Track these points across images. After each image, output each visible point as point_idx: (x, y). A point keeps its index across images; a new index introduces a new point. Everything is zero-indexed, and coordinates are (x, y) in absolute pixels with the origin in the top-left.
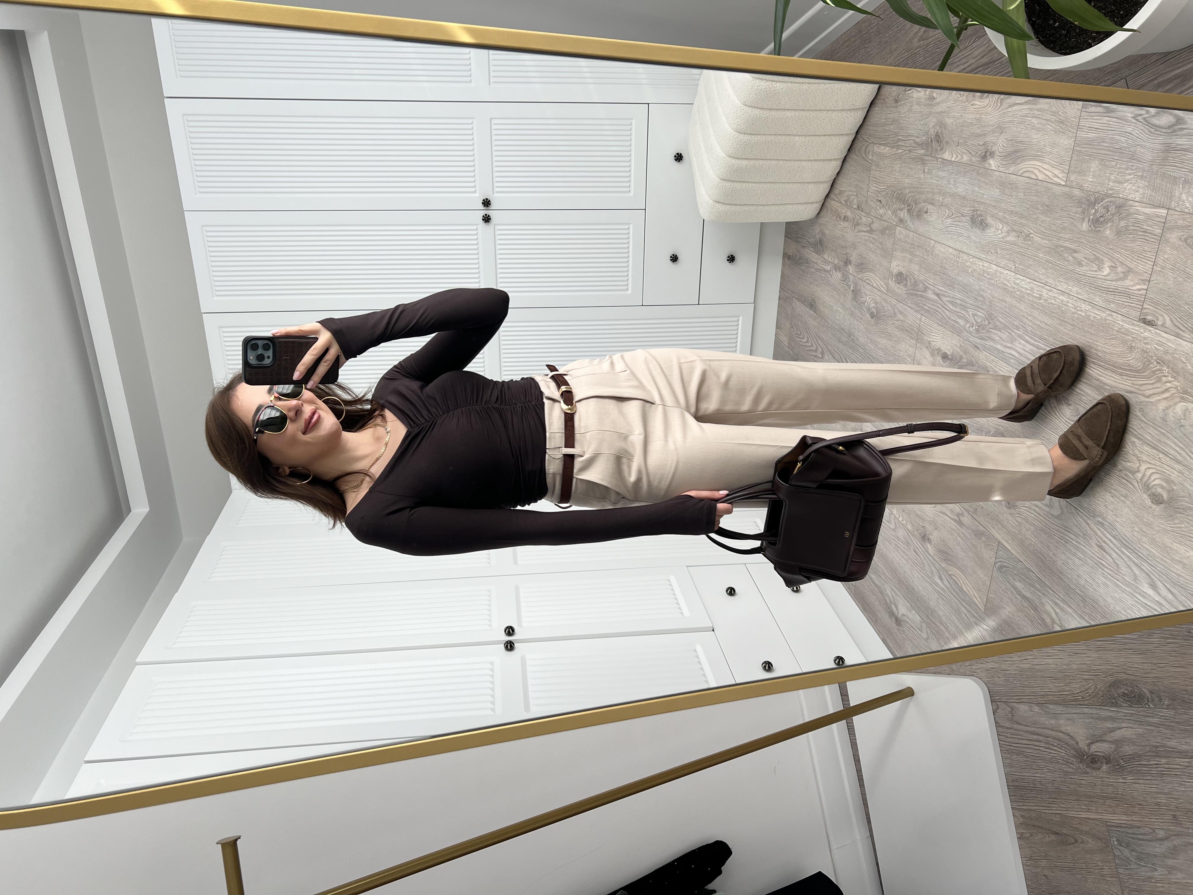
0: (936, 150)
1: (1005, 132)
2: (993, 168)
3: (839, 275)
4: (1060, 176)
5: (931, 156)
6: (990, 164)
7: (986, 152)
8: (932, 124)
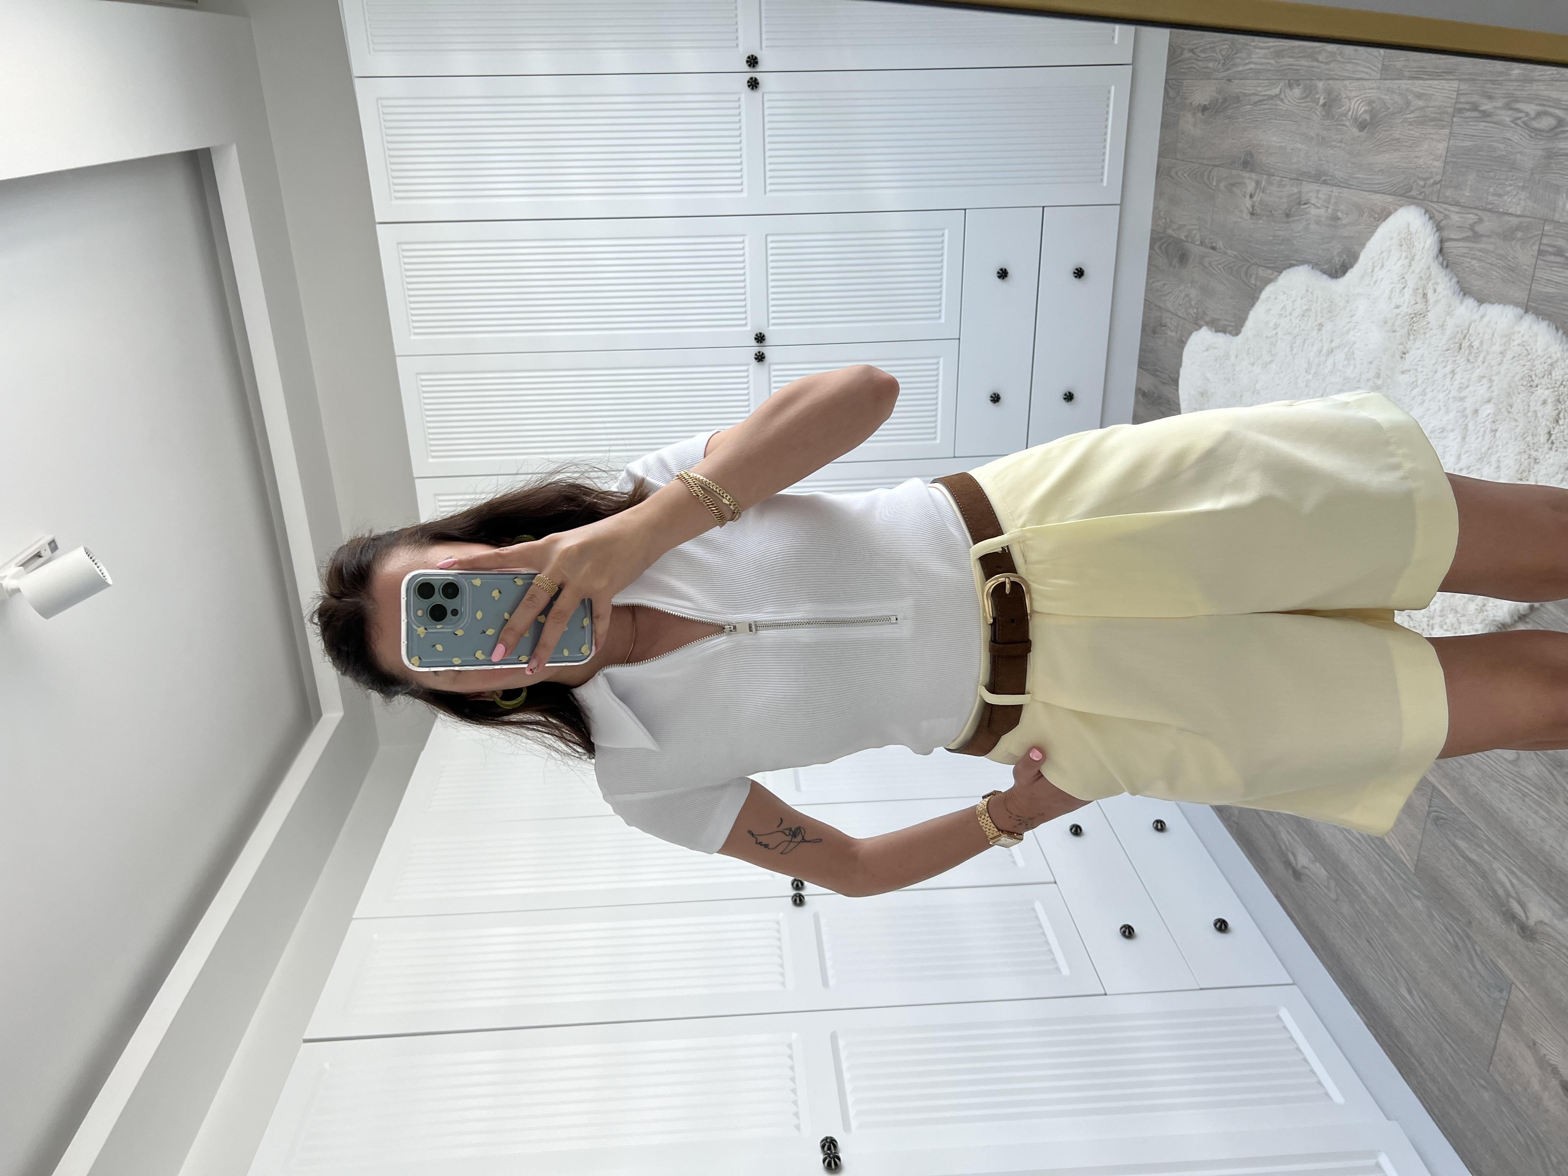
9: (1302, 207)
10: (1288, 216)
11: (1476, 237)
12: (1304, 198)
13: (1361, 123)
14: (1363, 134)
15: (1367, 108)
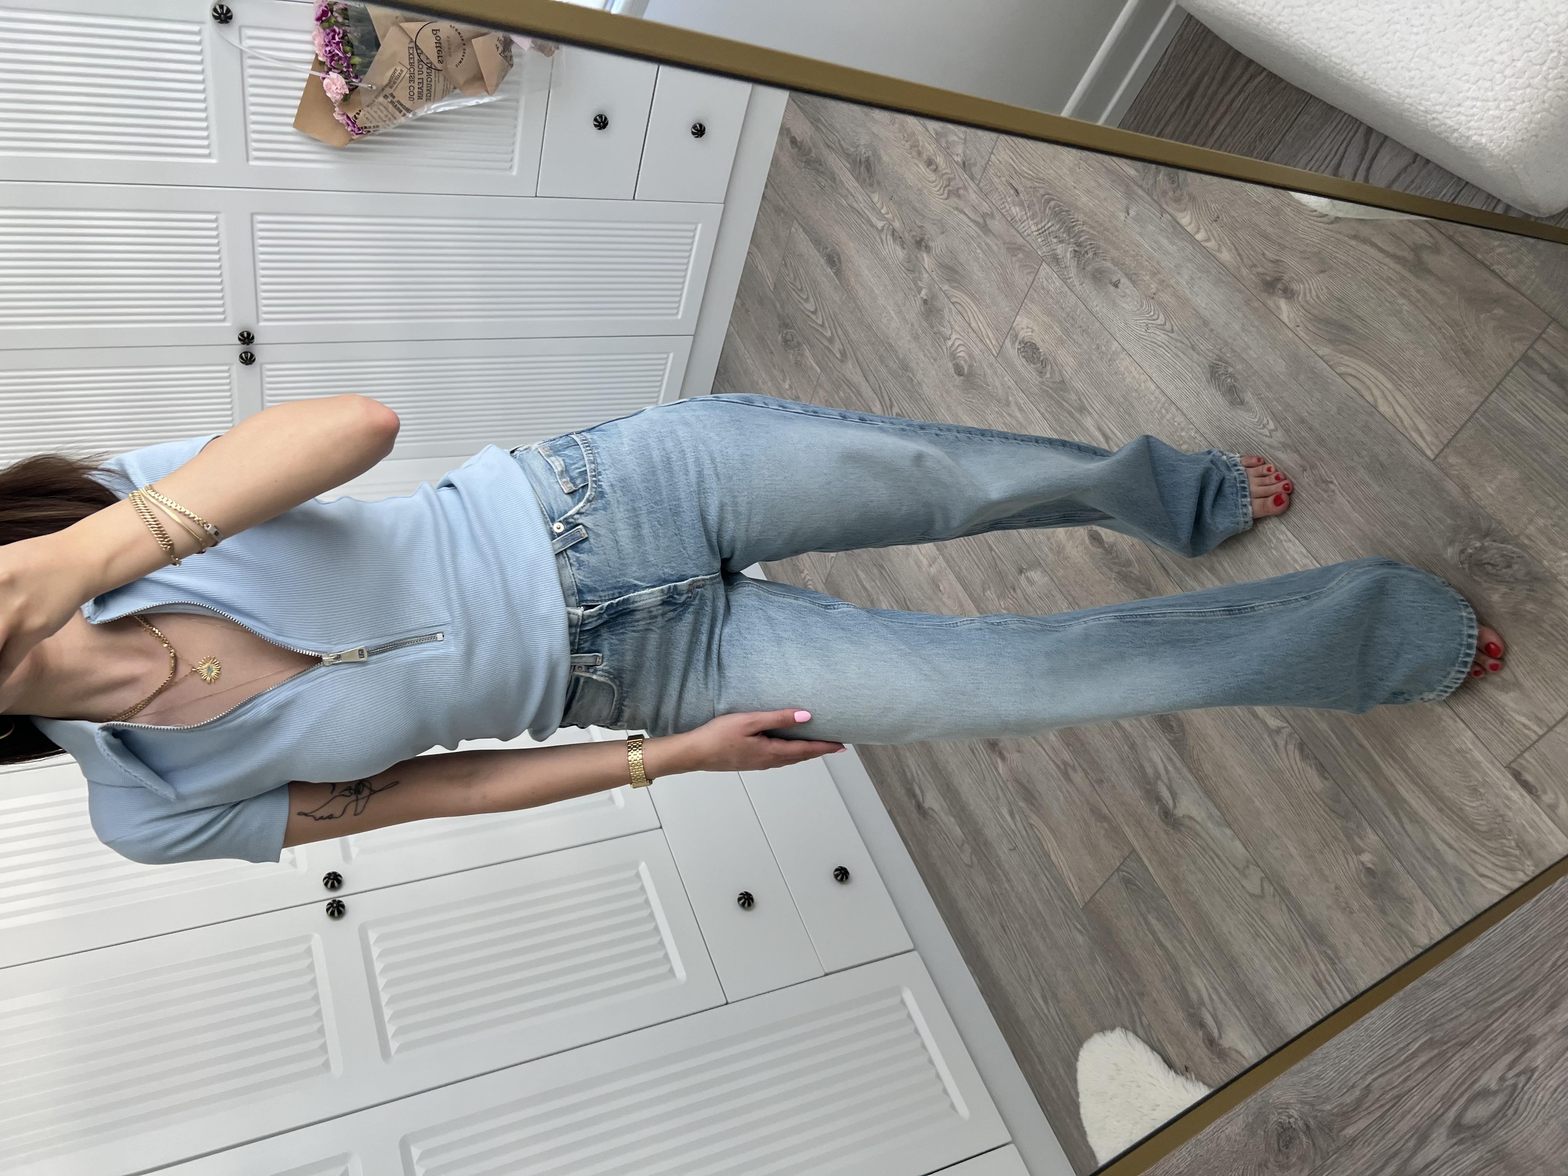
0: (1164, 193)
1: (1331, 277)
2: (1286, 320)
3: (901, 254)
4: (1428, 438)
6: (1279, 308)
7: (1278, 280)
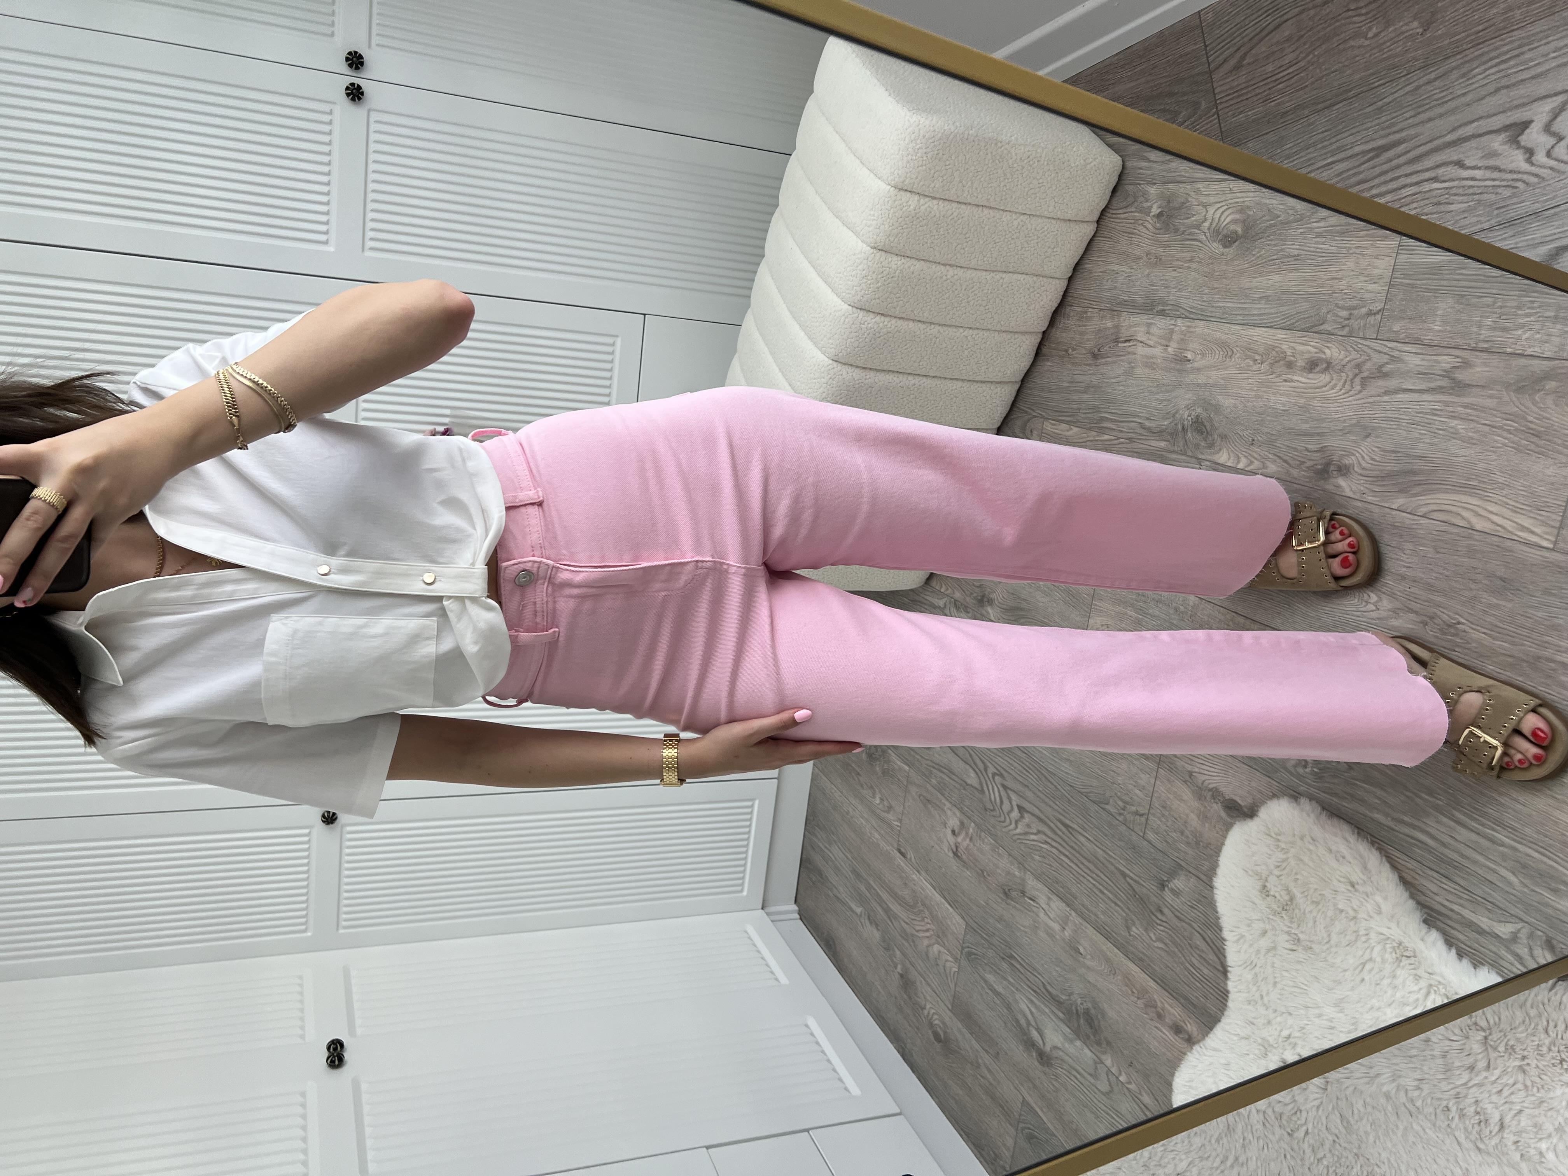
0: (1197, 446)
1: (1377, 437)
4: (1537, 530)
5: (1185, 454)
8: (1182, 404)
9: (1120, 345)
10: (1095, 356)
11: (1458, 387)
12: (1124, 333)
13: (1225, 236)
14: (1231, 251)
15: (1237, 216)
